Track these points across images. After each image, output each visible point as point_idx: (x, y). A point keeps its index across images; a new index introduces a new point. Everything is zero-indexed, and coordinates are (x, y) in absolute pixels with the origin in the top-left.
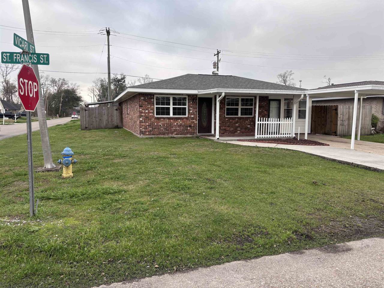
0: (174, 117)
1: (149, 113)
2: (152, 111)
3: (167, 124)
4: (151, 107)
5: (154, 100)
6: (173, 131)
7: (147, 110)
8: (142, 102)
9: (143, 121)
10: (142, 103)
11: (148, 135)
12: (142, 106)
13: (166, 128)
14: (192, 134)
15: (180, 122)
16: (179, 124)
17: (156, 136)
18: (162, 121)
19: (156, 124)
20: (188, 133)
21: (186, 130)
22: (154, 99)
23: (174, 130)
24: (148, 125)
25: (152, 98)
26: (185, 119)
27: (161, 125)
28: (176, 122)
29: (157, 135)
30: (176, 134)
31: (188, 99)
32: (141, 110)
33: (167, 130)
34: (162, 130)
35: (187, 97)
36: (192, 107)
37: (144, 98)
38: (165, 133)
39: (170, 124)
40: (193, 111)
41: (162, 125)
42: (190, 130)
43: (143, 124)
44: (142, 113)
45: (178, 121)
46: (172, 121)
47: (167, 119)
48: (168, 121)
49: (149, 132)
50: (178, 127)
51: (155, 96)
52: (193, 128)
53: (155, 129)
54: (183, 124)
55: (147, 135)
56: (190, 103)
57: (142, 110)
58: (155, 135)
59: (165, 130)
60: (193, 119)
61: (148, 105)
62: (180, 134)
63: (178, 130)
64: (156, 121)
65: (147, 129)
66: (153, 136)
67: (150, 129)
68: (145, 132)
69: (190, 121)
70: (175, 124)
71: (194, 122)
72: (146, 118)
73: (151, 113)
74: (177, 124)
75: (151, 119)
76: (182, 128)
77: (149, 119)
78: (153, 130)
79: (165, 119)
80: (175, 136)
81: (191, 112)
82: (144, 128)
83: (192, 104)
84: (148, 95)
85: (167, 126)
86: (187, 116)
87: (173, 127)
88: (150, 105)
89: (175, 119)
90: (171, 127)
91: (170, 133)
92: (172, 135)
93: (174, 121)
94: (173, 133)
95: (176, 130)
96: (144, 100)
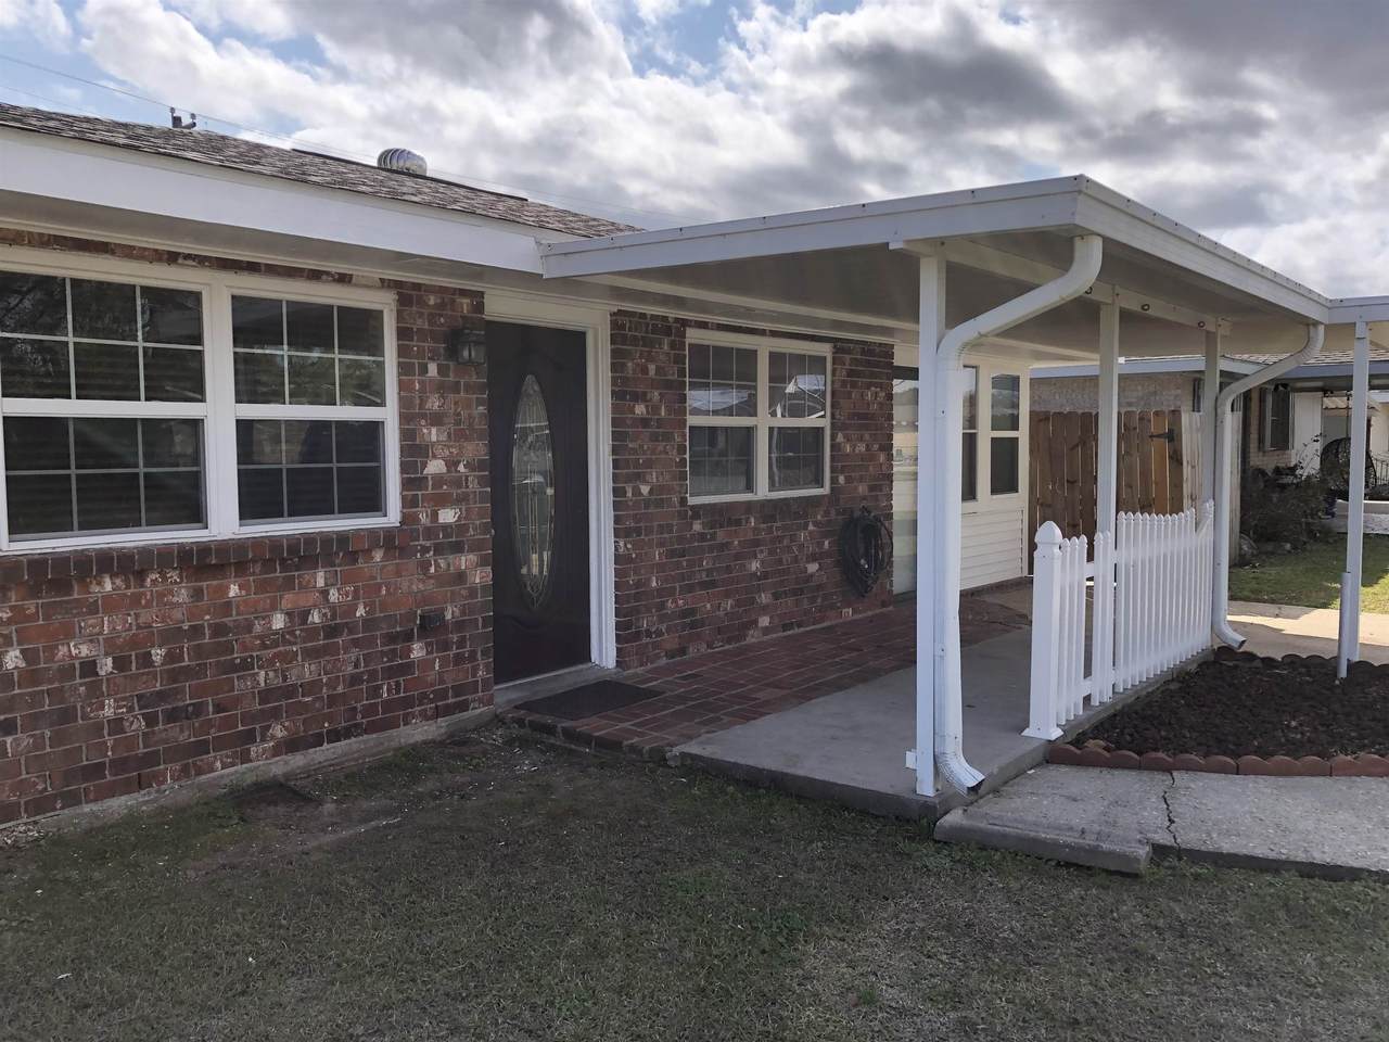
0: (257, 543)
3: (171, 636)
6: (248, 718)
13: (161, 696)
14: (448, 711)
15: (334, 596)
16: (315, 618)
17: (22, 828)
18: (111, 604)
19: (12, 659)
20: (408, 703)
21: (391, 672)
23: (266, 695)
26: (378, 555)
27: (89, 667)
28: (288, 600)
29: (40, 806)
30: (291, 745)
31: (403, 333)
33: (172, 716)
34: (117, 724)
35: (385, 303)
36: (436, 420)
38: (151, 759)
39: (220, 630)
40: (452, 464)
41: (107, 665)
42: (426, 664)
45: (306, 587)
46: (234, 591)
47: (174, 575)
48: (182, 595)
50: (313, 654)
52: (461, 643)
53: (6, 728)
54: (360, 612)
56: (424, 370)
59: (151, 720)
60: (458, 548)
62: (335, 736)
63: (312, 687)
64: (20, 617)
69: (425, 566)
70: (279, 622)
71: (461, 577)
74: (298, 616)
76: (349, 661)
79: (141, 575)
80: (279, 767)
81: (435, 467)
83: (442, 389)
85: (171, 657)
86: (393, 515)
87: (246, 665)
89: (268, 565)
91: (220, 744)
92: (246, 758)
93: (262, 587)
94: (249, 737)
95: (290, 691)
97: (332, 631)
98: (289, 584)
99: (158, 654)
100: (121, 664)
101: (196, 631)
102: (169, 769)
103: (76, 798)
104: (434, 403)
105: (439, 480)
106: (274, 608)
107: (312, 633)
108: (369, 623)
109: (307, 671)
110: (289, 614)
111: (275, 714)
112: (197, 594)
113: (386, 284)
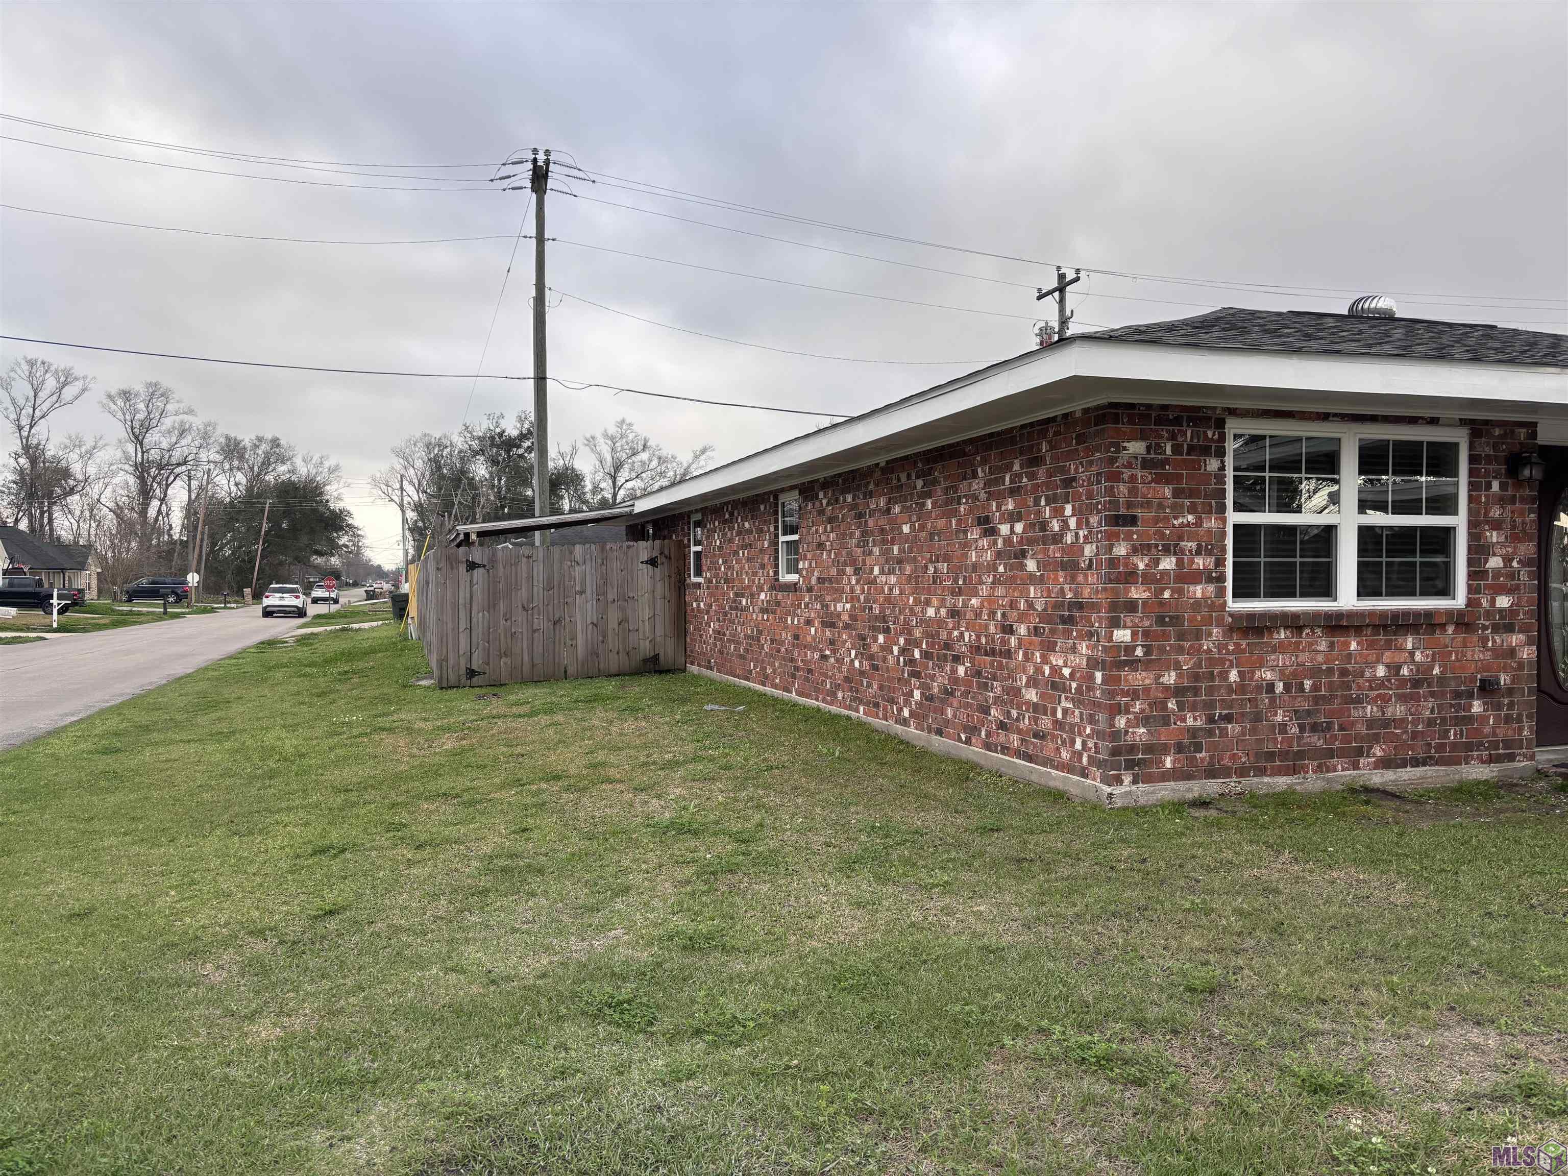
0: (1368, 614)
1: (1185, 576)
2: (1210, 562)
3: (1314, 672)
4: (1198, 524)
5: (1222, 468)
6: (1359, 737)
7: (1167, 551)
8: (1133, 478)
9: (1139, 652)
10: (1133, 491)
11: (1176, 775)
12: (1133, 521)
13: (1308, 713)
14: (1499, 759)
15: (1418, 657)
16: (1405, 671)
17: (1233, 784)
18: (1280, 648)
19: (1233, 676)
20: (1469, 747)
21: (1458, 721)
22: (1221, 453)
23: (1371, 723)
24: (1178, 691)
25: (1205, 451)
26: (1450, 629)
27: (1271, 687)
28: (1387, 656)
29: (1242, 772)
30: (1385, 763)
31: (1472, 460)
32: (1121, 550)
33: (1315, 728)
34: (1283, 727)
35: (1461, 437)
36: (1498, 526)
37: (1148, 449)
38: (1300, 755)
39: (1344, 672)
40: (1508, 561)
41: (1280, 687)
42: (1483, 719)
43: (1140, 678)
44: (1130, 577)
45: (1401, 649)
46: (1353, 646)
47: (1319, 632)
48: (1323, 646)
49: (1180, 748)
50: (1402, 698)
51: (1233, 426)
53: (1228, 718)
54: (1436, 671)
55: (1166, 776)
56: (1489, 487)
57: (1135, 550)
58: (1225, 772)
59: (1302, 728)
60: (1510, 629)
61: (1178, 510)
62: (1416, 762)
63: (1400, 722)
64: (1238, 650)
65: (1166, 721)
66: (1213, 787)
67: (1190, 722)
68: (1149, 748)
69: (1484, 640)
70: (1381, 671)
71: (1512, 652)
72: (1160, 620)
73: (1195, 577)
74: (1394, 669)
75: (1198, 636)
76: (1427, 709)
77: (1181, 637)
78: (1211, 733)
79: (1299, 629)
80: (1379, 778)
81: (1496, 563)
82: (1145, 720)
83: (1502, 501)
84: (1177, 421)
85: (1315, 688)
86: (1460, 600)
87: (1359, 701)
88: (1192, 510)
89: (1374, 628)
90: (1349, 700)
91: (1342, 753)
92: (1356, 767)
93: (1371, 645)
94: (1359, 752)
95: (1386, 723)
96: (1146, 464)
97: (1416, 683)
98: (1388, 646)
99: (1308, 684)
100: (1287, 687)
101: (1330, 671)
102: (1312, 764)
103: (1261, 772)
104: (1496, 513)
105: (1498, 573)
106: (1378, 661)
107: (1403, 682)
108: (1442, 680)
109: (1398, 710)
110: (1388, 666)
111: (1376, 739)
112: (1332, 645)
113: (1463, 422)
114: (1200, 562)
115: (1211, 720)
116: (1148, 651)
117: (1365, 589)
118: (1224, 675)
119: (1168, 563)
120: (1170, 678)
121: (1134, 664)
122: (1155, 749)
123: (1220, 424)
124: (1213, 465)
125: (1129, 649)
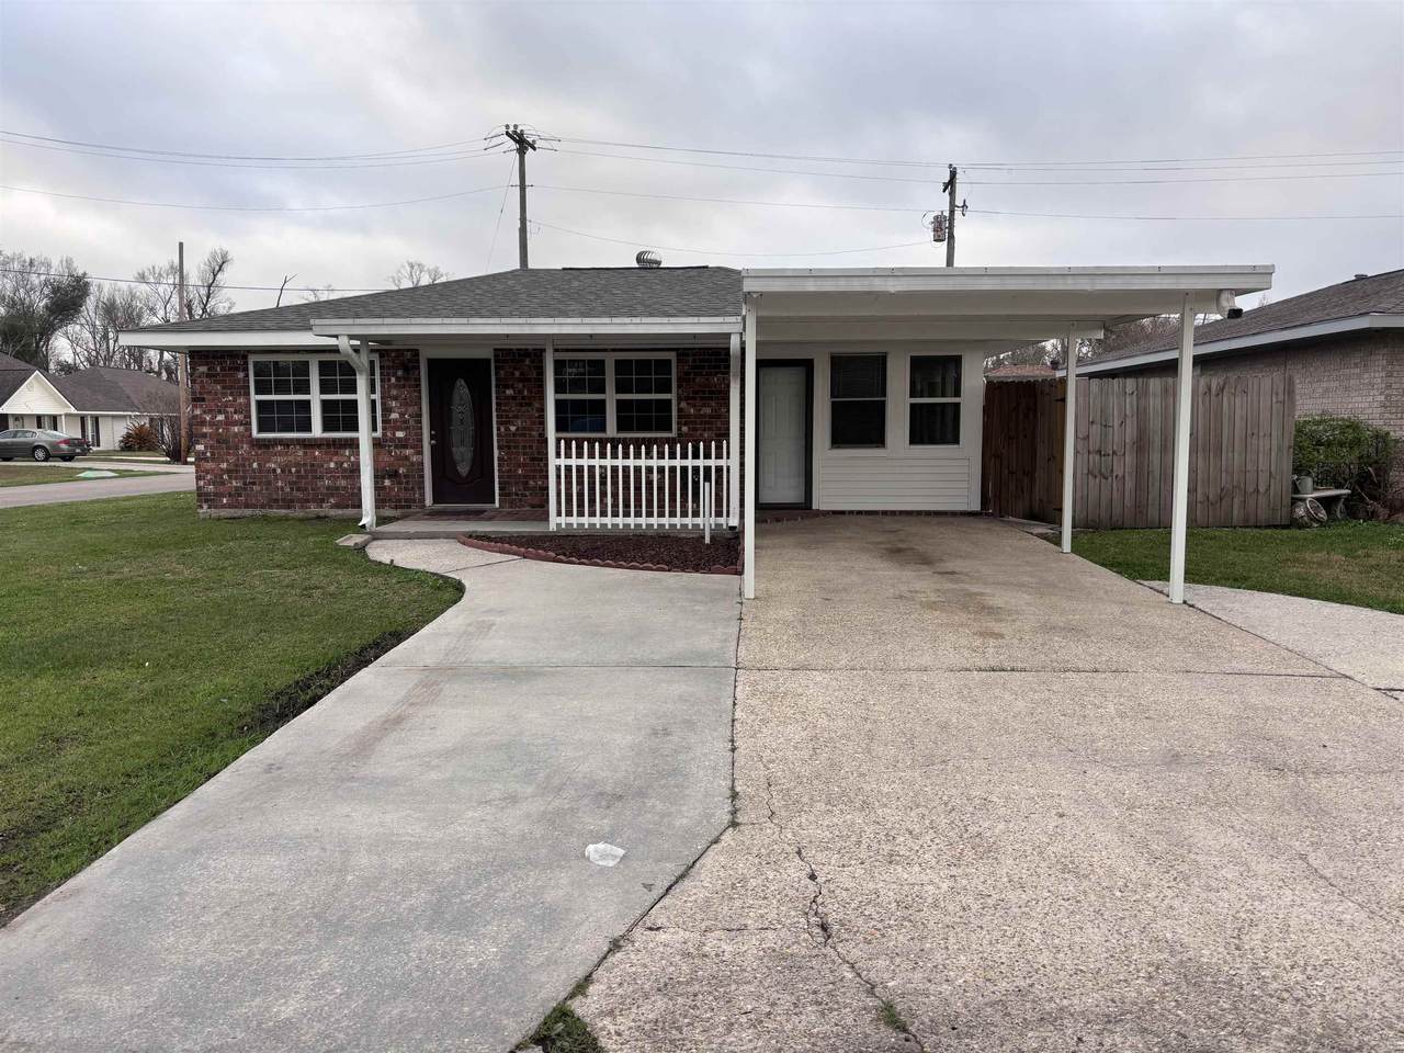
0: (327, 439)
1: (229, 423)
2: (241, 417)
3: (297, 465)
4: (235, 400)
5: (247, 376)
6: (322, 494)
7: (220, 412)
8: (202, 381)
9: (208, 454)
10: (203, 387)
11: (230, 506)
12: (203, 400)
13: (295, 483)
14: (402, 507)
15: (353, 458)
16: (345, 465)
17: (258, 512)
18: (280, 454)
19: (255, 465)
21: (377, 488)
22: (246, 370)
23: (328, 488)
24: (228, 471)
25: (237, 369)
27: (274, 470)
28: (335, 459)
29: (263, 507)
30: (337, 506)
32: (198, 412)
33: (298, 490)
34: (282, 488)
35: (376, 358)
36: (396, 398)
37: (209, 369)
38: (292, 501)
39: (312, 465)
40: (402, 415)
41: (279, 471)
42: (391, 489)
43: (209, 465)
44: (203, 423)
45: (343, 455)
46: (318, 453)
47: (298, 447)
48: (301, 453)
49: (230, 495)
50: (346, 477)
51: (252, 359)
52: (407, 483)
53: (254, 483)
55: (223, 506)
56: (389, 380)
57: (204, 412)
58: (254, 506)
59: (292, 489)
60: (405, 447)
61: (225, 395)
64: (257, 454)
65: (223, 483)
66: (248, 512)
67: (234, 484)
68: (215, 494)
69: (390, 452)
70: (332, 465)
71: (407, 458)
72: (218, 442)
73: (235, 423)
75: (237, 449)
77: (228, 448)
78: (245, 489)
79: (288, 446)
80: (333, 512)
81: (394, 416)
82: (214, 483)
83: (396, 386)
84: (222, 357)
85: (297, 471)
86: (379, 433)
87: (321, 478)
88: (231, 394)
89: (328, 445)
90: (316, 478)
91: (314, 501)
92: (321, 507)
93: (326, 453)
94: (323, 501)
95: (337, 488)
96: (208, 376)
97: (353, 471)
98: (337, 454)
99: (293, 470)
100: (283, 471)
101: (305, 464)
102: (298, 505)
103: (271, 507)
104: (394, 392)
105: (396, 421)
106: (331, 460)
107: (345, 470)
110: (336, 463)
111: (332, 495)
112: (305, 453)
113: (374, 350)
114: (236, 417)
115: (245, 484)
116: (213, 454)
117: (326, 427)
118: (250, 465)
119: (221, 417)
120: (224, 466)
121: (206, 460)
122: (219, 495)
123: (245, 357)
124: (241, 375)
125: (204, 453)
